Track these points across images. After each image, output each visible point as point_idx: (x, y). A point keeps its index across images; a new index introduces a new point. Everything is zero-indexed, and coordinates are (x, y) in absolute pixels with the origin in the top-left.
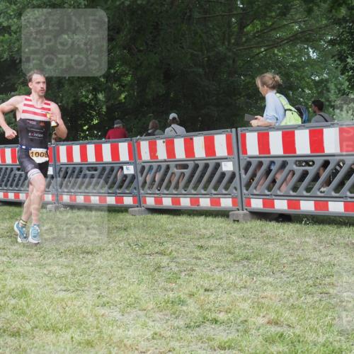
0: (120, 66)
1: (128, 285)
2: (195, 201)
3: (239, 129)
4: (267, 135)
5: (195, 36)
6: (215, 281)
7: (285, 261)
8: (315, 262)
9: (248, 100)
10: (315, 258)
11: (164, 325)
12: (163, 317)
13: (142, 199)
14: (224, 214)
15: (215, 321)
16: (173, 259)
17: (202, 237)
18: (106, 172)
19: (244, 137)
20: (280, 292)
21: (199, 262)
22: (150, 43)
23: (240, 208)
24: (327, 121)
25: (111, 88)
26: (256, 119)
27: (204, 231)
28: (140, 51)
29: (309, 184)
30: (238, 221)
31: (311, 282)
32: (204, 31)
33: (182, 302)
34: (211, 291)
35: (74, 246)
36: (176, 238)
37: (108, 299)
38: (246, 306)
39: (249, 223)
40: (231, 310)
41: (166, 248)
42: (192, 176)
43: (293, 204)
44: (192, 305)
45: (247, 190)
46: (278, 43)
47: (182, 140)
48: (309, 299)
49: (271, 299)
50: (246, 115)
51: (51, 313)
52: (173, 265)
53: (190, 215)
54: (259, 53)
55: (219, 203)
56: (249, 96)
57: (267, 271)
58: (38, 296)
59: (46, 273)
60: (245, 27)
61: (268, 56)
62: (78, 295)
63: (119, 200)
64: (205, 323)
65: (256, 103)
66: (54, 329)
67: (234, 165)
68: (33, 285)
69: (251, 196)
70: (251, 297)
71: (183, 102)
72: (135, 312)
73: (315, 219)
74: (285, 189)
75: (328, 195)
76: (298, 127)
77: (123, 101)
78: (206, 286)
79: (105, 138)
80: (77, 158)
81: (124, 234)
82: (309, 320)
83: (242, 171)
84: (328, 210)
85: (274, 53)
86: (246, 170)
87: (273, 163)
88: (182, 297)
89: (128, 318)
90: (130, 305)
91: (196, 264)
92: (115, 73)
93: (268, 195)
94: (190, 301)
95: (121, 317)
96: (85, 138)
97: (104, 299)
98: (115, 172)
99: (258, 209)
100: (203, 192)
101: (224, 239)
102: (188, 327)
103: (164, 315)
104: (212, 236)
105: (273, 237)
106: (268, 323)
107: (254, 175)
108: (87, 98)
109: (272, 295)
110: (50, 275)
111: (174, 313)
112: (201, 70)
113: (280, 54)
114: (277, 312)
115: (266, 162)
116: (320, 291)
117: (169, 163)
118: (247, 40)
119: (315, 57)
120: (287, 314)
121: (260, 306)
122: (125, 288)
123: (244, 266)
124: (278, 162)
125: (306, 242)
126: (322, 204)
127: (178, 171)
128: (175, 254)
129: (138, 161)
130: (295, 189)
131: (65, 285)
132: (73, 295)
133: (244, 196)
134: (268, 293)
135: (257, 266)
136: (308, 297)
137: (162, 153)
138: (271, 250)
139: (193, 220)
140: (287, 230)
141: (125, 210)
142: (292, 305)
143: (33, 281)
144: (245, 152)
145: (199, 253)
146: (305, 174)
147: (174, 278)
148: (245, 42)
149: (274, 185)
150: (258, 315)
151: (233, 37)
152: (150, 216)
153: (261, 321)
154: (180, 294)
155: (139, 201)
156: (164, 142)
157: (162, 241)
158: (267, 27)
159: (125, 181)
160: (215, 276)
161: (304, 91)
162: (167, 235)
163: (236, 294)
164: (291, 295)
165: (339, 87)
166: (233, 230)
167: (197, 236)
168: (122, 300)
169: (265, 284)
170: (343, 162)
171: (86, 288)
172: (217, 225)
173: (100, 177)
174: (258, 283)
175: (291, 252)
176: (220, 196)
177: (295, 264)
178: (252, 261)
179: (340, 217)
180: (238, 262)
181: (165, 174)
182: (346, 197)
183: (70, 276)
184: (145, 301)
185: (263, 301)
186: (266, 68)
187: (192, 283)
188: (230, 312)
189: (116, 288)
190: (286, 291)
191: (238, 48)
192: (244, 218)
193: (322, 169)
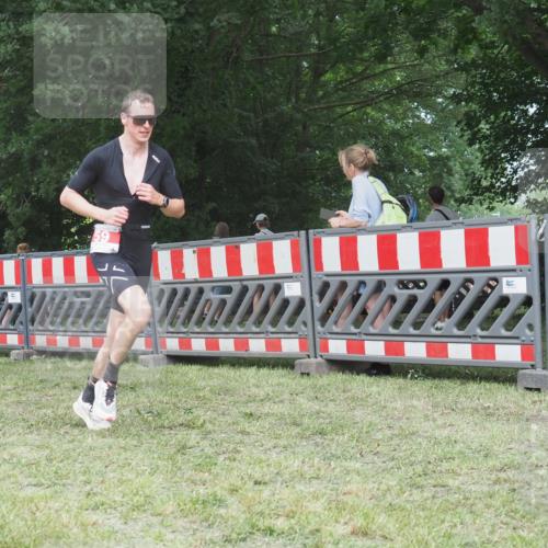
1: (134, 476)
2: (242, 344)
4: (354, 241)
5: (245, 87)
6: (272, 469)
7: (379, 436)
8: (426, 438)
9: (325, 188)
10: (426, 432)
11: (190, 538)
12: (188, 525)
13: (159, 341)
14: (287, 363)
15: (270, 531)
16: (206, 435)
17: (251, 399)
18: (104, 299)
19: (318, 243)
20: (372, 485)
21: (246, 439)
23: (312, 354)
24: (447, 219)
26: (338, 215)
27: (254, 390)
29: (418, 316)
30: (308, 374)
31: (419, 469)
32: (260, 80)
33: (220, 502)
34: (265, 483)
35: (52, 415)
36: (211, 401)
37: (103, 499)
38: (318, 506)
39: (325, 378)
40: (294, 513)
41: (195, 418)
42: (237, 305)
43: (394, 347)
44: (235, 507)
45: (323, 325)
46: (373, 99)
47: (223, 248)
48: (417, 495)
49: (357, 495)
50: (322, 209)
51: (13, 521)
52: (205, 443)
53: (233, 365)
54: (343, 115)
55: (279, 348)
56: (328, 181)
57: (352, 451)
59: (6, 457)
60: (322, 74)
62: (56, 492)
64: (254, 534)
65: (339, 191)
67: (303, 288)
69: (329, 336)
70: (326, 494)
71: (225, 190)
72: (144, 518)
73: (427, 371)
75: (449, 334)
76: (402, 228)
78: (257, 476)
81: (131, 396)
82: (416, 529)
83: (316, 297)
84: (447, 356)
85: (365, 114)
86: (322, 294)
87: (362, 283)
88: (219, 493)
89: (134, 528)
90: (136, 508)
91: (241, 442)
93: (355, 334)
94: (231, 500)
95: (123, 527)
96: (73, 245)
97: (97, 499)
99: (340, 355)
100: (254, 329)
101: (286, 403)
102: (228, 540)
103: (190, 522)
104: (267, 398)
105: (362, 399)
106: (353, 533)
107: (333, 303)
109: (358, 488)
110: (12, 461)
111: (206, 520)
112: (254, 141)
114: (366, 516)
115: (352, 282)
116: (432, 482)
117: (201, 285)
118: (324, 94)
119: (429, 122)
120: (382, 519)
121: (340, 507)
122: (130, 480)
123: (317, 445)
124: (371, 282)
125: (413, 407)
126: (437, 348)
128: (209, 426)
129: (154, 282)
130: (397, 323)
131: (36, 477)
132: (48, 492)
133: (317, 335)
134: (353, 487)
135: (338, 445)
136: (415, 491)
137: (191, 270)
138: (358, 419)
139: (238, 373)
140: (384, 387)
141: (132, 357)
142: (391, 505)
144: (319, 266)
145: (247, 425)
146: (412, 301)
147: (206, 464)
148: (322, 97)
149: (364, 318)
150: (337, 521)
151: (304, 90)
152: (172, 367)
153: (341, 530)
154: (216, 489)
155: (155, 344)
156: (194, 252)
157: (189, 407)
158: (355, 75)
160: (271, 461)
161: (412, 173)
162: (198, 397)
163: (302, 488)
164: (389, 490)
165: (467, 167)
166: (300, 389)
167: (244, 399)
168: (124, 500)
169: (348, 473)
170: (472, 281)
171: (69, 481)
172: (275, 381)
173: (94, 307)
174: (338, 470)
175: (389, 421)
176: (279, 336)
177: (396, 441)
178: (329, 437)
179: (466, 367)
180: (308, 438)
181: (196, 303)
182: (475, 336)
183: (44, 462)
184: (162, 501)
185: (345, 498)
186: (354, 138)
187: (235, 473)
188: (293, 517)
189: (115, 481)
190: (380, 483)
191: (311, 107)
192: (317, 369)
193: (438, 293)
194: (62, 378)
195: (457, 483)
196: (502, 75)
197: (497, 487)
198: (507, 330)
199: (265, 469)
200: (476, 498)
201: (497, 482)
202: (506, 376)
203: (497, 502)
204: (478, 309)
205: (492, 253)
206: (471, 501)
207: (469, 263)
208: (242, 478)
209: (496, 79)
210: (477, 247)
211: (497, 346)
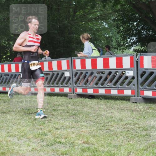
1: (21, 127)
2: (52, 90)
4: (85, 60)
5: (54, 16)
6: (61, 125)
7: (91, 116)
8: (104, 116)
9: (77, 45)
10: (104, 114)
11: (37, 145)
12: (37, 141)
14: (66, 95)
15: (60, 143)
17: (55, 105)
18: (13, 77)
19: (74, 61)
20: (89, 129)
21: (54, 117)
23: (73, 93)
24: (111, 54)
26: (80, 53)
27: (56, 103)
29: (103, 82)
30: (71, 98)
31: (102, 125)
32: (58, 14)
33: (46, 134)
34: (59, 129)
37: (12, 134)
38: (74, 135)
39: (76, 99)
40: (67, 137)
43: (96, 91)
44: (50, 136)
45: (76, 85)
47: (47, 62)
48: (101, 132)
49: (85, 132)
50: (76, 52)
53: (50, 96)
54: (82, 24)
55: (63, 91)
56: (77, 43)
57: (83, 120)
60: (76, 13)
61: (86, 25)
64: (55, 143)
65: (81, 46)
67: (70, 74)
69: (77, 87)
70: (76, 132)
71: (48, 45)
72: (24, 139)
73: (105, 97)
74: (92, 84)
75: (111, 87)
76: (98, 57)
78: (57, 127)
79: (13, 61)
82: (101, 141)
83: (74, 76)
84: (110, 93)
85: (89, 25)
86: (75, 76)
87: (87, 73)
88: (45, 132)
89: (21, 142)
90: (22, 136)
91: (52, 117)
93: (85, 87)
94: (49, 134)
95: (18, 142)
96: (4, 61)
97: (10, 134)
98: (17, 77)
99: (80, 93)
100: (56, 85)
101: (65, 106)
102: (48, 145)
103: (37, 140)
104: (60, 105)
105: (87, 105)
106: (83, 143)
107: (79, 78)
109: (85, 130)
111: (42, 140)
112: (56, 32)
113: (91, 25)
114: (87, 138)
115: (84, 72)
116: (106, 128)
119: (106, 27)
120: (91, 139)
121: (80, 136)
123: (74, 118)
124: (89, 72)
125: (101, 107)
126: (108, 91)
130: (97, 84)
133: (74, 87)
134: (83, 130)
135: (80, 118)
136: (101, 131)
138: (85, 111)
139: (51, 98)
140: (93, 102)
142: (94, 135)
144: (75, 68)
145: (54, 113)
146: (101, 78)
147: (42, 124)
148: (76, 19)
149: (87, 82)
150: (79, 140)
151: (71, 17)
153: (80, 142)
158: (86, 13)
160: (60, 123)
161: (101, 41)
163: (69, 130)
164: (94, 131)
165: (117, 39)
166: (69, 102)
167: (53, 105)
168: (19, 134)
169: (82, 126)
170: (118, 72)
171: (2, 129)
172: (62, 100)
173: (10, 79)
174: (79, 125)
175: (94, 111)
176: (63, 87)
177: (96, 117)
178: (77, 116)
179: (116, 96)
180: (71, 116)
182: (118, 87)
184: (29, 134)
185: (81, 133)
186: (85, 31)
187: (50, 126)
188: (66, 139)
189: (16, 129)
190: (91, 129)
191: (73, 22)
192: (74, 97)
193: (109, 75)
194: (1, 99)
195: (113, 129)
196: (127, 14)
197: (124, 130)
198: (128, 86)
200: (118, 133)
201: (124, 128)
202: (127, 99)
203: (124, 134)
204: (119, 80)
205: (123, 64)
206: (117, 134)
207: (117, 67)
208: (52, 128)
209: (125, 15)
210: (119, 62)
211: (125, 90)
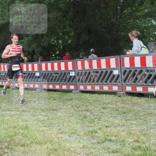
0: (69, 28)
1: (72, 124)
2: (101, 88)
3: (121, 56)
4: (134, 58)
5: (102, 14)
6: (111, 123)
7: (141, 114)
8: (155, 115)
9: (125, 43)
10: (155, 113)
11: (88, 142)
12: (87, 138)
14: (114, 93)
15: (110, 140)
16: (92, 113)
17: (105, 103)
18: (62, 75)
19: (123, 59)
20: (139, 128)
21: (103, 115)
22: (82, 18)
23: (121, 90)
25: (64, 38)
26: (129, 51)
27: (105, 101)
28: (77, 21)
29: (152, 80)
30: (120, 96)
31: (153, 124)
32: (106, 12)
33: (96, 132)
34: (109, 127)
35: (48, 107)
36: (93, 104)
37: (63, 131)
38: (124, 134)
39: (125, 97)
40: (117, 135)
41: (88, 108)
42: (100, 77)
43: (145, 89)
44: (100, 133)
45: (125, 83)
46: (138, 18)
47: (96, 60)
49: (135, 131)
50: (124, 50)
51: (39, 136)
52: (92, 116)
53: (99, 94)
54: (130, 22)
55: (112, 89)
56: (126, 41)
57: (133, 118)
58: (33, 129)
59: (36, 119)
60: (124, 10)
61: (134, 23)
62: (50, 129)
63: (68, 87)
64: (106, 141)
65: (129, 44)
66: (40, 143)
67: (119, 72)
68: (31, 124)
69: (126, 85)
70: (126, 130)
71: (96, 44)
72: (75, 136)
76: (147, 55)
77: (70, 43)
78: (106, 125)
80: (50, 69)
81: (70, 102)
83: (122, 74)
85: (136, 22)
86: (124, 74)
87: (136, 70)
89: (72, 139)
90: (73, 133)
91: (102, 115)
92: (66, 31)
93: (134, 85)
94: (99, 131)
95: (69, 138)
96: (53, 60)
97: (62, 131)
98: (66, 75)
99: (129, 91)
100: (105, 83)
101: (114, 104)
102: (98, 143)
104: (109, 103)
105: (136, 104)
106: (134, 141)
107: (128, 76)
108: (54, 42)
109: (135, 129)
110: (38, 120)
111: (92, 137)
112: (104, 30)
113: (139, 23)
114: (138, 136)
115: (133, 70)
117: (90, 71)
118: (124, 16)
119: (155, 24)
120: (142, 137)
121: (130, 134)
122: (71, 126)
123: (123, 116)
124: (139, 70)
125: (151, 106)
127: (94, 74)
128: (92, 111)
129: (76, 70)
130: (146, 82)
131: (44, 124)
132: (48, 128)
133: (123, 85)
134: (134, 128)
135: (129, 116)
136: (151, 130)
137: (87, 67)
138: (135, 109)
139: (100, 96)
140: (142, 100)
141: (70, 91)
143: (31, 123)
144: (124, 66)
145: (103, 110)
146: (150, 76)
147: (92, 121)
148: (124, 17)
149: (136, 81)
150: (129, 138)
151: (119, 15)
152: (81, 94)
153: (131, 140)
154: (95, 128)
155: (77, 88)
156: (88, 61)
157: (87, 105)
158: (133, 10)
159: (70, 79)
160: (110, 121)
161: (150, 39)
162: (89, 103)
163: (119, 128)
164: (144, 129)
166: (118, 101)
167: (102, 103)
168: (69, 131)
169: (132, 124)
171: (54, 126)
172: (111, 98)
173: (60, 77)
174: (129, 124)
175: (144, 110)
176: (112, 85)
177: (146, 116)
178: (127, 114)
180: (121, 114)
181: (88, 76)
183: (47, 120)
184: (80, 131)
185: (132, 131)
186: (133, 29)
187: (100, 124)
188: (117, 137)
189: (66, 126)
190: (142, 127)
191: (121, 20)
192: (123, 95)
194: (51, 97)
199: (109, 123)
